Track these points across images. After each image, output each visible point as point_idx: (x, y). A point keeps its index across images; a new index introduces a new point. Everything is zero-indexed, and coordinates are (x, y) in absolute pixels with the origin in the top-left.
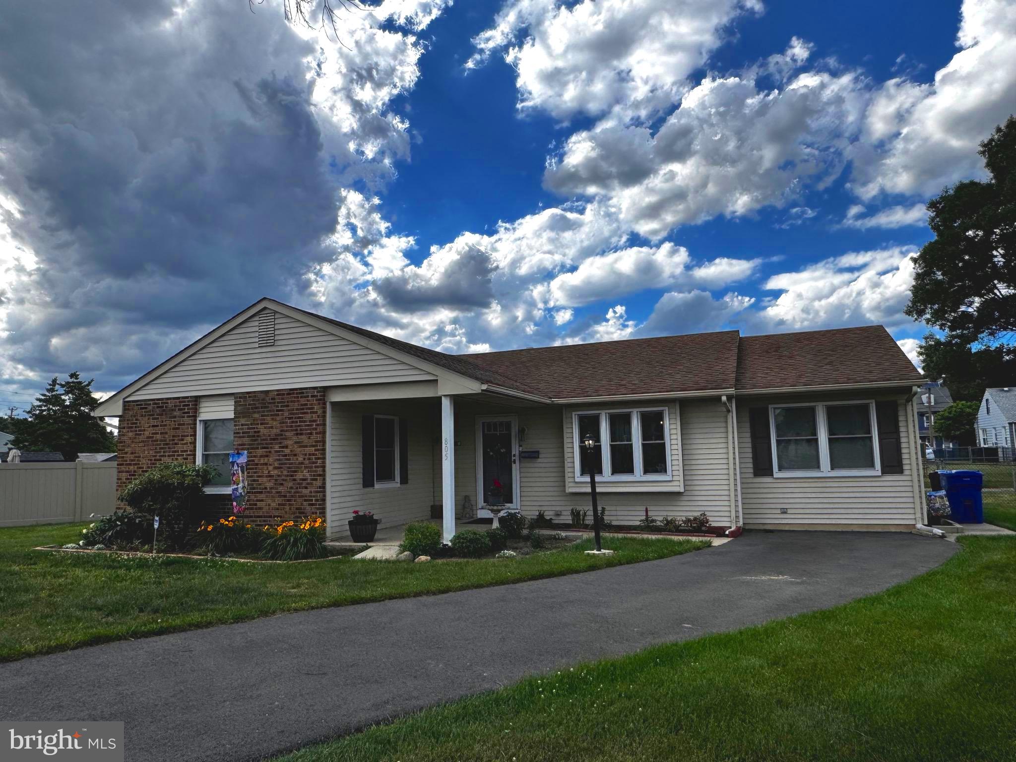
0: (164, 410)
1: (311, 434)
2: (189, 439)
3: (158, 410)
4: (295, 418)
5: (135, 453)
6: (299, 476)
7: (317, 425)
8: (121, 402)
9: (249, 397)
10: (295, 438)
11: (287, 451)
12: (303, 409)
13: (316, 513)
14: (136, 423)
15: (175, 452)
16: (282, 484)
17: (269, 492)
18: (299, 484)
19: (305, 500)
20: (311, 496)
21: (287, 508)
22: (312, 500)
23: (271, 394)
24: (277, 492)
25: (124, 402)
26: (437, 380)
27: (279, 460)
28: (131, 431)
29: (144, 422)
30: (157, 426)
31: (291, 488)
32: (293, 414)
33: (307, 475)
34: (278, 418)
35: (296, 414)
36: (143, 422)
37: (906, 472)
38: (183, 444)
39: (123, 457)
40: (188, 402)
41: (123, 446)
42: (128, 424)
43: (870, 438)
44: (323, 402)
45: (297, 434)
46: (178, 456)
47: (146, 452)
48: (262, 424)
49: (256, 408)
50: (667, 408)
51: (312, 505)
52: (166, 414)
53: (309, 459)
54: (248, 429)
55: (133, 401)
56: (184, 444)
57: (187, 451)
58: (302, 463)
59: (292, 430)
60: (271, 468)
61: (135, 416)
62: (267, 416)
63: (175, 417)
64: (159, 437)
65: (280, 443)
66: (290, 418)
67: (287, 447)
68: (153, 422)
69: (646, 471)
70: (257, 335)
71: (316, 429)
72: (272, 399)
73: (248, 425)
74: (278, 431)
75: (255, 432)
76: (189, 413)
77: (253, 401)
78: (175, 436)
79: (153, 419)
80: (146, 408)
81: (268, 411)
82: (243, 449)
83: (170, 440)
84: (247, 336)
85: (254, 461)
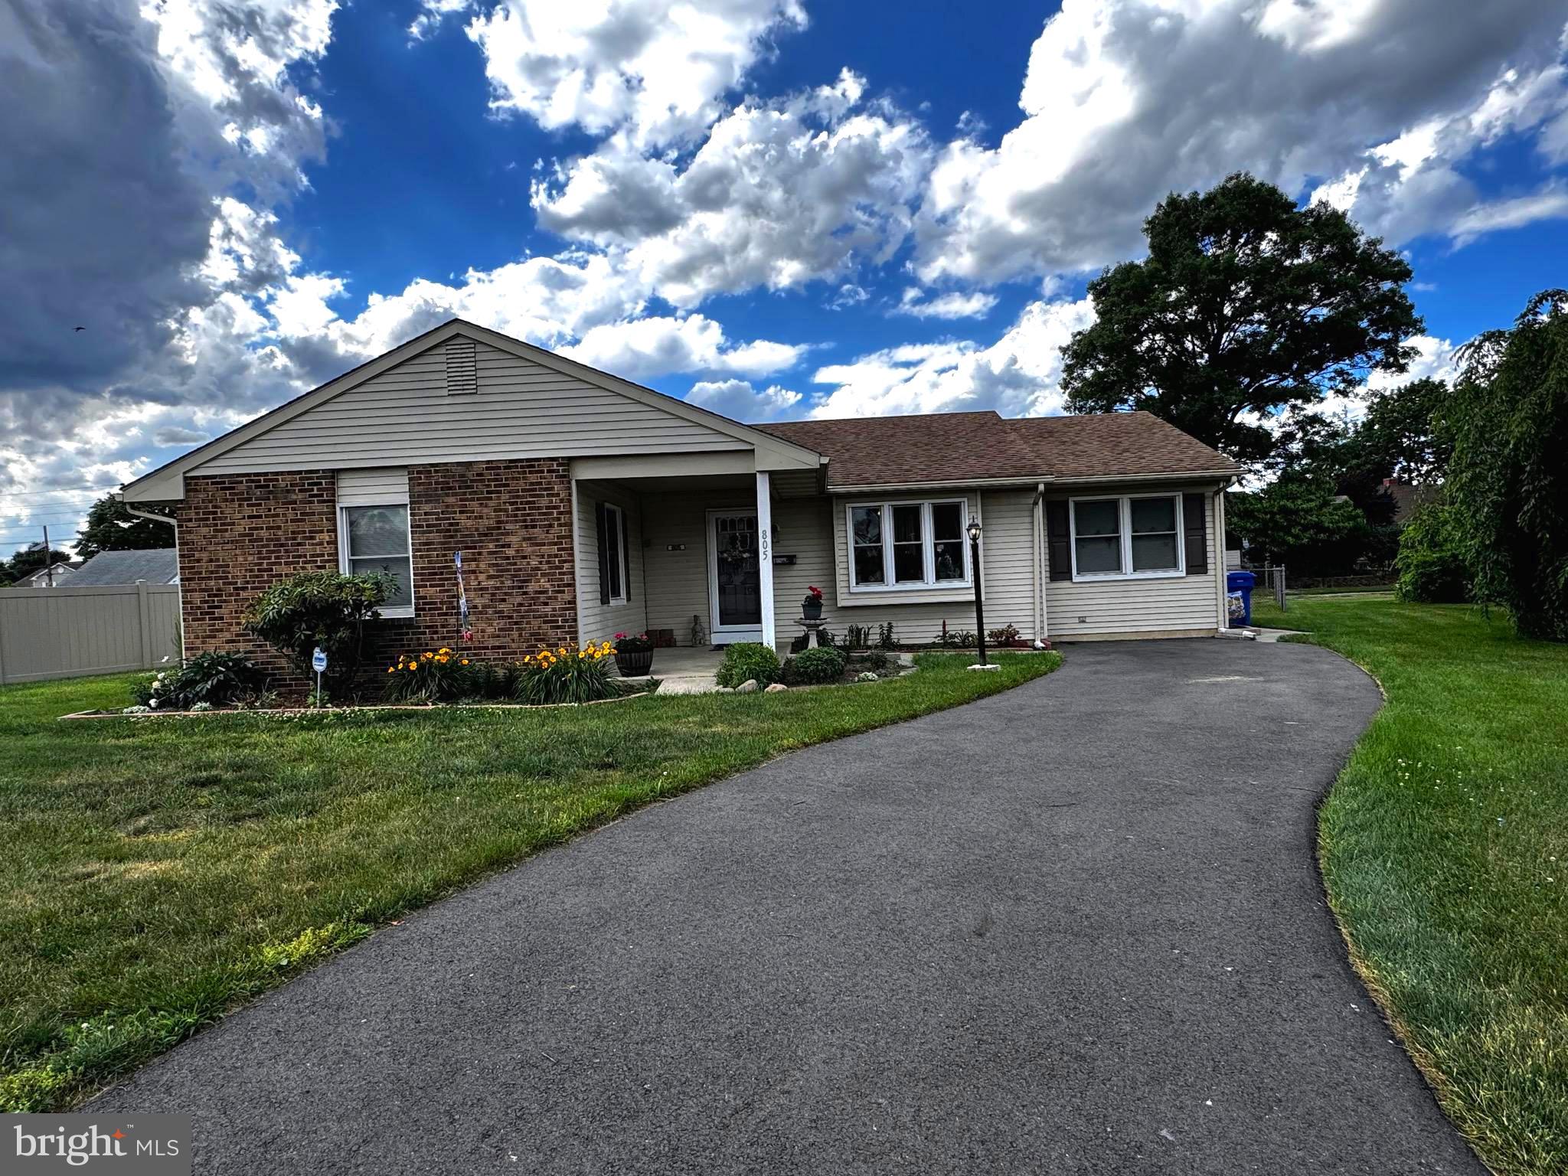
0: (270, 492)
1: (551, 526)
2: (326, 537)
3: (258, 492)
4: (521, 503)
5: (218, 560)
6: (532, 587)
7: (561, 513)
8: (180, 478)
9: (436, 472)
10: (523, 533)
11: (510, 552)
12: (535, 490)
13: (565, 639)
14: (215, 513)
15: (300, 556)
16: (504, 600)
17: (481, 613)
18: (533, 599)
19: (545, 622)
20: (555, 616)
21: (515, 634)
22: (557, 621)
23: (476, 469)
24: (496, 612)
25: (186, 478)
26: (753, 451)
27: (497, 565)
28: (207, 526)
29: (231, 511)
30: (260, 517)
31: (521, 605)
32: (518, 497)
33: (547, 585)
34: (491, 503)
35: (523, 497)
36: (228, 511)
37: (1209, 573)
38: (313, 544)
39: (193, 567)
40: (318, 478)
41: (192, 549)
42: (197, 514)
43: (1174, 537)
44: (565, 478)
45: (526, 527)
46: (305, 562)
47: (240, 559)
48: (461, 512)
49: (450, 488)
50: (966, 500)
51: (558, 627)
52: (275, 498)
53: (548, 562)
54: (437, 519)
55: (205, 477)
56: (317, 544)
57: (323, 555)
58: (538, 569)
59: (516, 521)
60: (482, 577)
62: (473, 500)
63: (295, 503)
64: (264, 533)
65: (497, 540)
66: (512, 504)
67: (509, 546)
68: (247, 511)
69: (939, 577)
70: (445, 375)
71: (559, 519)
72: (478, 475)
73: (437, 514)
74: (492, 523)
75: (451, 524)
76: (322, 495)
77: (445, 477)
78: (299, 532)
79: (248, 505)
80: (233, 488)
81: (471, 493)
82: (429, 550)
83: (287, 539)
84: (425, 377)
85: (451, 567)
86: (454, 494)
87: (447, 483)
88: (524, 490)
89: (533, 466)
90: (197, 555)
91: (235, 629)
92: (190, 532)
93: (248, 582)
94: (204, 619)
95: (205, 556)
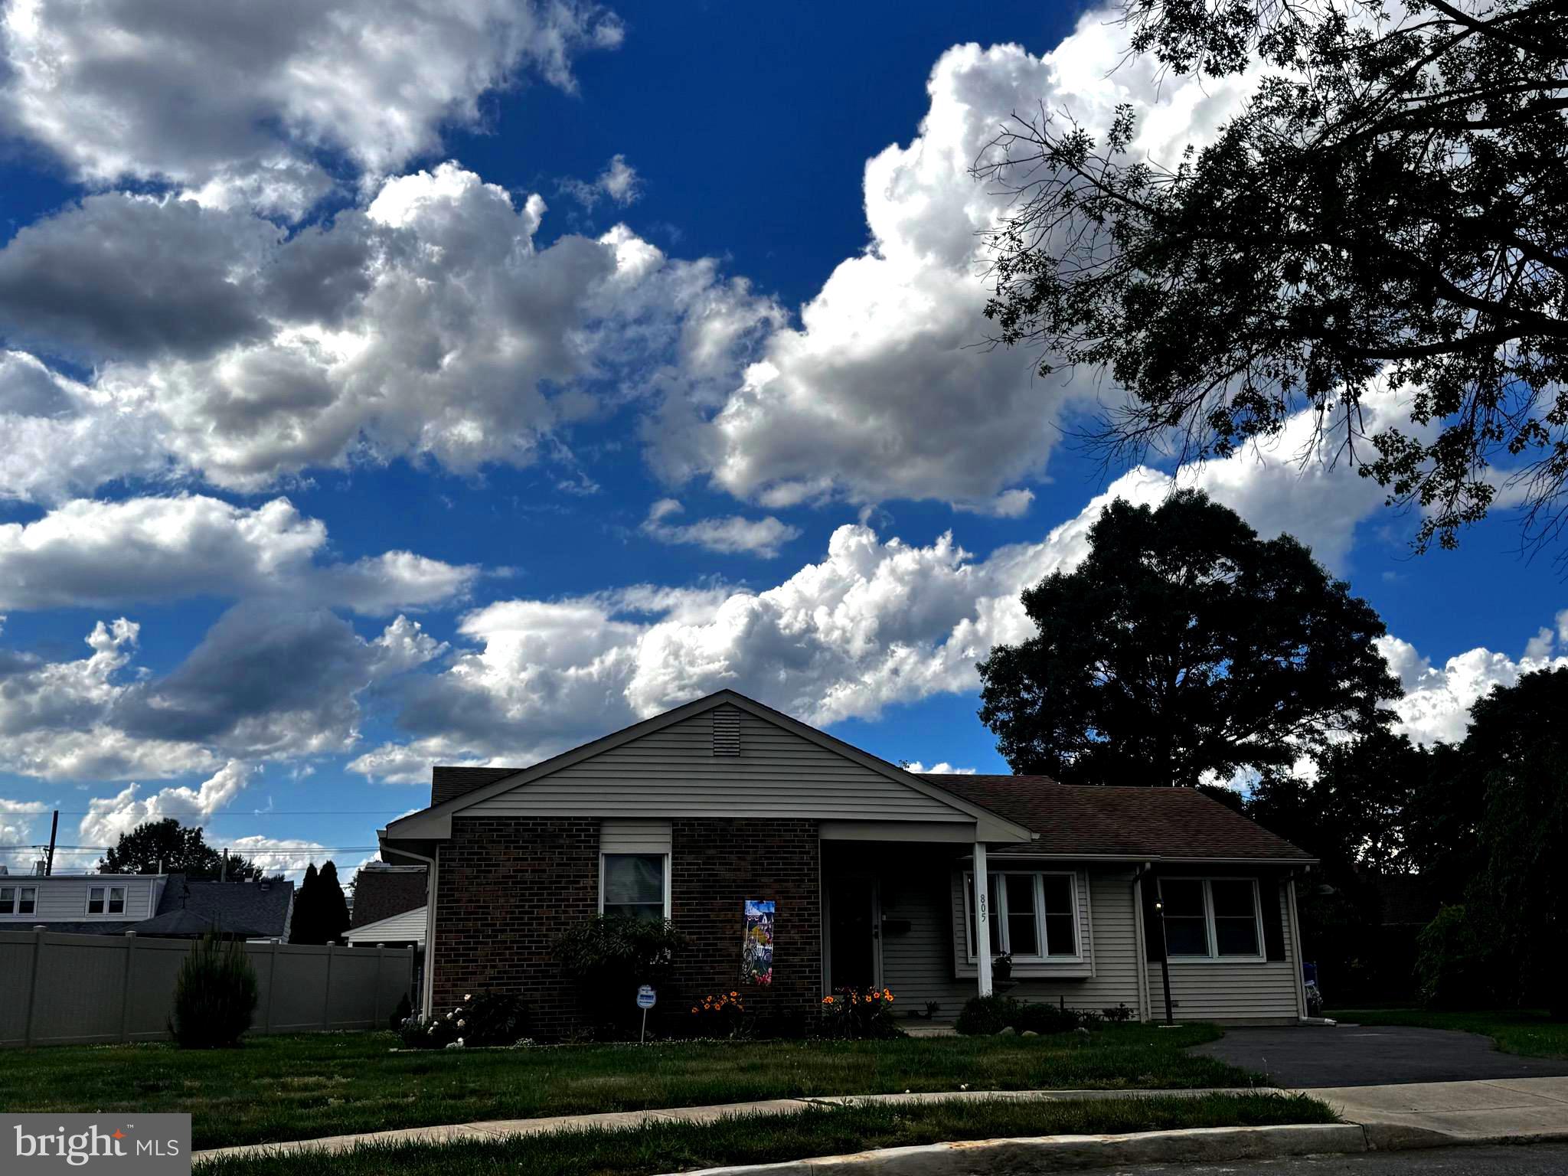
1: (801, 881)
3: (526, 835)
4: (776, 859)
5: (478, 901)
6: (783, 938)
7: (810, 870)
8: (449, 818)
9: (699, 825)
10: (776, 886)
14: (481, 854)
15: (563, 900)
18: (783, 949)
19: (794, 973)
22: (805, 972)
23: (736, 825)
25: (454, 818)
26: (975, 824)
28: (470, 866)
29: (497, 853)
30: (526, 859)
32: (772, 853)
33: (797, 936)
34: (749, 857)
35: (778, 853)
36: (494, 852)
37: (1288, 960)
38: (576, 889)
40: (586, 824)
41: (452, 890)
42: (462, 854)
44: (814, 839)
46: (567, 906)
47: (502, 900)
48: (720, 864)
49: (712, 841)
50: (1075, 873)
51: (805, 977)
52: (542, 842)
53: (799, 915)
54: (698, 870)
56: (579, 889)
62: (730, 853)
63: (562, 847)
68: (513, 854)
69: (1052, 951)
70: (711, 738)
71: (809, 875)
72: (738, 830)
73: (698, 864)
74: (749, 876)
75: (710, 875)
76: (589, 842)
77: (705, 830)
78: (562, 876)
79: (515, 848)
80: (501, 830)
81: (730, 847)
82: (689, 899)
83: (551, 883)
84: (694, 738)
85: (708, 916)
86: (715, 847)
87: (710, 836)
88: (778, 847)
89: (788, 825)
90: (457, 895)
91: (489, 972)
92: (452, 872)
93: (507, 925)
95: (465, 896)
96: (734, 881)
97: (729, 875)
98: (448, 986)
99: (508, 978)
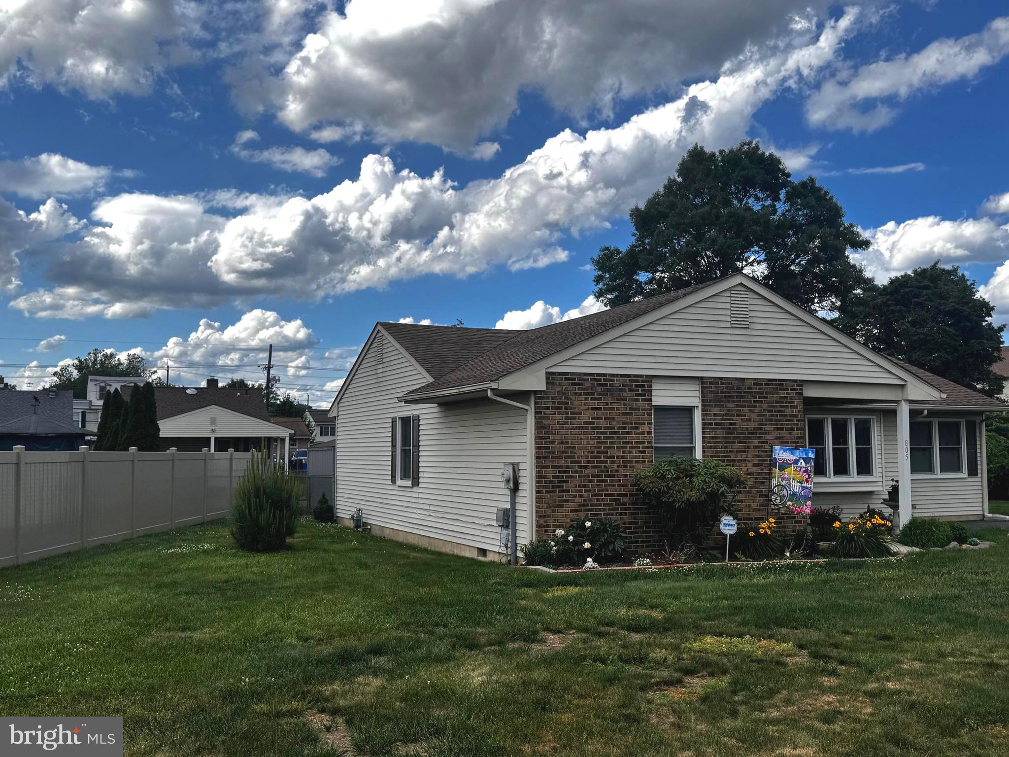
0: (609, 390)
1: (792, 429)
3: (600, 389)
4: (775, 411)
8: (543, 372)
9: (722, 383)
10: (776, 433)
12: (783, 402)
14: (567, 403)
15: (628, 443)
16: (763, 483)
17: (748, 492)
23: (747, 383)
24: (758, 492)
25: (548, 374)
26: (903, 386)
27: (759, 456)
28: (560, 414)
29: (579, 403)
30: (600, 409)
32: (773, 407)
34: (757, 410)
35: (776, 407)
36: (576, 402)
37: (979, 475)
38: (637, 434)
39: (548, 448)
40: (642, 381)
41: (547, 433)
42: (554, 403)
43: (961, 449)
44: (801, 395)
45: (778, 429)
46: (631, 448)
47: (584, 442)
48: (737, 415)
49: (730, 397)
52: (611, 395)
54: (722, 420)
55: (561, 374)
56: (640, 434)
57: (644, 442)
59: (772, 424)
60: (750, 465)
61: (564, 394)
62: (744, 406)
63: (626, 399)
64: (602, 422)
65: (760, 438)
66: (769, 411)
70: (728, 312)
71: (797, 424)
72: (748, 388)
73: (722, 415)
74: (756, 425)
75: (731, 424)
76: (645, 395)
77: (726, 388)
78: (627, 423)
79: (592, 399)
80: (581, 384)
81: (744, 401)
82: (716, 443)
83: (619, 428)
84: (717, 312)
85: (729, 456)
86: (733, 402)
87: (729, 392)
88: (776, 402)
89: (782, 385)
90: (552, 438)
91: (578, 500)
92: (547, 418)
93: (589, 462)
94: (554, 492)
95: (558, 438)
96: (747, 429)
97: (744, 424)
98: (549, 512)
99: (592, 505)
